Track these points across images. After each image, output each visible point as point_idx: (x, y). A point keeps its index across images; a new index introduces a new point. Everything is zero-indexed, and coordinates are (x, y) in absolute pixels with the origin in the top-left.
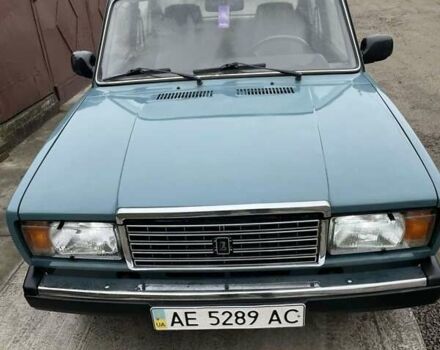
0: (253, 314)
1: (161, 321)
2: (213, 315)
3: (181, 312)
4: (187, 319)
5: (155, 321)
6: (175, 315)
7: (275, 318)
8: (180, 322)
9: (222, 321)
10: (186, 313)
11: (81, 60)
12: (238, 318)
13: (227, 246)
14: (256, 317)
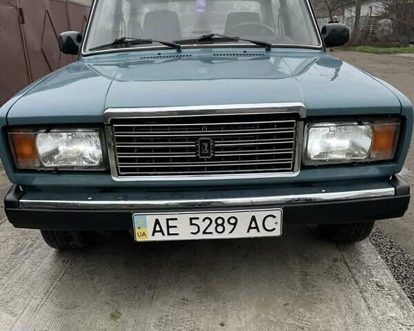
0: (233, 221)
1: (142, 230)
2: (194, 222)
3: (162, 218)
4: (168, 227)
5: (137, 230)
6: (157, 222)
7: (253, 225)
8: (161, 231)
9: (202, 230)
10: (168, 220)
11: (69, 38)
12: (218, 225)
13: (209, 148)
14: (235, 224)
